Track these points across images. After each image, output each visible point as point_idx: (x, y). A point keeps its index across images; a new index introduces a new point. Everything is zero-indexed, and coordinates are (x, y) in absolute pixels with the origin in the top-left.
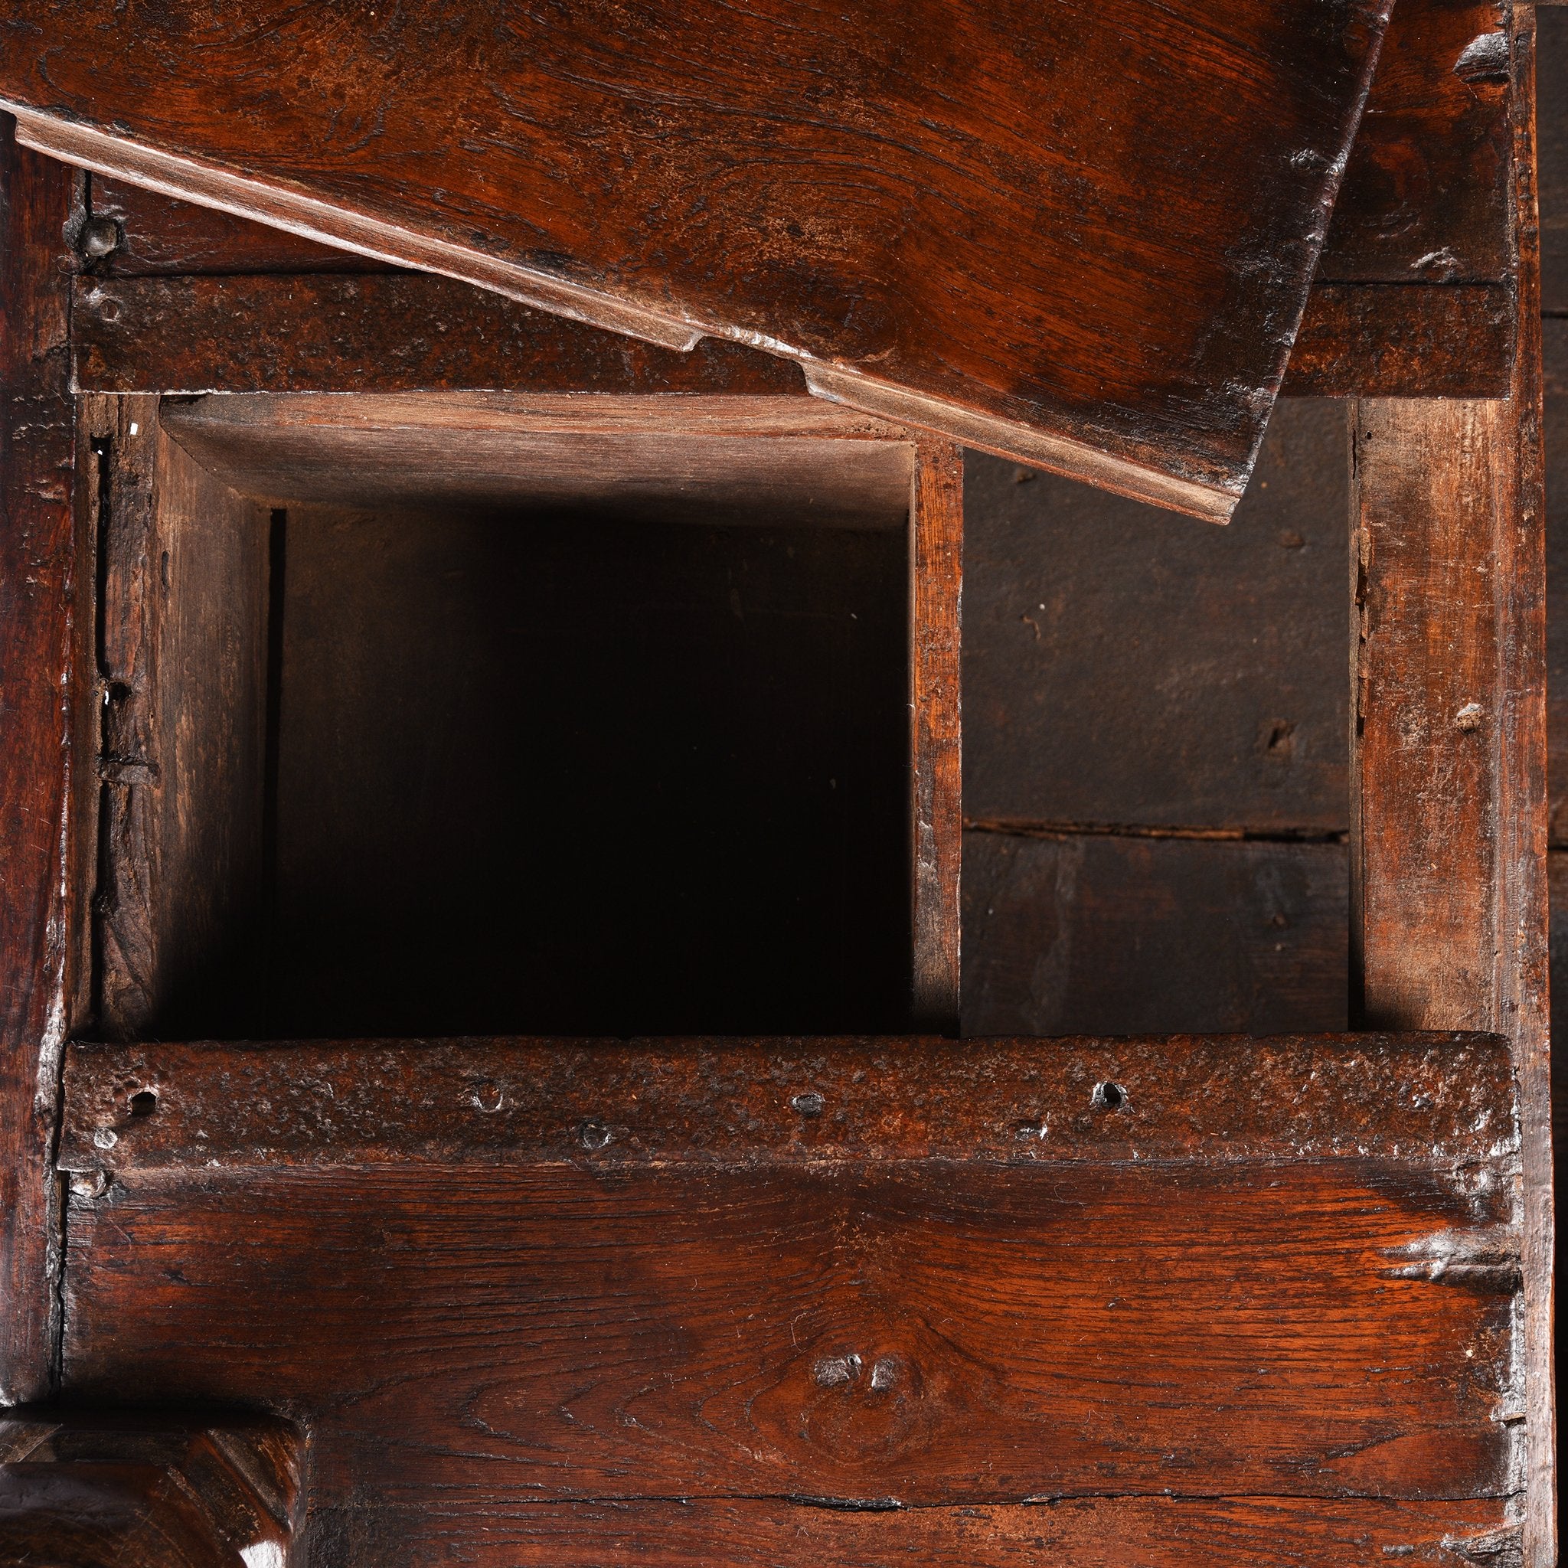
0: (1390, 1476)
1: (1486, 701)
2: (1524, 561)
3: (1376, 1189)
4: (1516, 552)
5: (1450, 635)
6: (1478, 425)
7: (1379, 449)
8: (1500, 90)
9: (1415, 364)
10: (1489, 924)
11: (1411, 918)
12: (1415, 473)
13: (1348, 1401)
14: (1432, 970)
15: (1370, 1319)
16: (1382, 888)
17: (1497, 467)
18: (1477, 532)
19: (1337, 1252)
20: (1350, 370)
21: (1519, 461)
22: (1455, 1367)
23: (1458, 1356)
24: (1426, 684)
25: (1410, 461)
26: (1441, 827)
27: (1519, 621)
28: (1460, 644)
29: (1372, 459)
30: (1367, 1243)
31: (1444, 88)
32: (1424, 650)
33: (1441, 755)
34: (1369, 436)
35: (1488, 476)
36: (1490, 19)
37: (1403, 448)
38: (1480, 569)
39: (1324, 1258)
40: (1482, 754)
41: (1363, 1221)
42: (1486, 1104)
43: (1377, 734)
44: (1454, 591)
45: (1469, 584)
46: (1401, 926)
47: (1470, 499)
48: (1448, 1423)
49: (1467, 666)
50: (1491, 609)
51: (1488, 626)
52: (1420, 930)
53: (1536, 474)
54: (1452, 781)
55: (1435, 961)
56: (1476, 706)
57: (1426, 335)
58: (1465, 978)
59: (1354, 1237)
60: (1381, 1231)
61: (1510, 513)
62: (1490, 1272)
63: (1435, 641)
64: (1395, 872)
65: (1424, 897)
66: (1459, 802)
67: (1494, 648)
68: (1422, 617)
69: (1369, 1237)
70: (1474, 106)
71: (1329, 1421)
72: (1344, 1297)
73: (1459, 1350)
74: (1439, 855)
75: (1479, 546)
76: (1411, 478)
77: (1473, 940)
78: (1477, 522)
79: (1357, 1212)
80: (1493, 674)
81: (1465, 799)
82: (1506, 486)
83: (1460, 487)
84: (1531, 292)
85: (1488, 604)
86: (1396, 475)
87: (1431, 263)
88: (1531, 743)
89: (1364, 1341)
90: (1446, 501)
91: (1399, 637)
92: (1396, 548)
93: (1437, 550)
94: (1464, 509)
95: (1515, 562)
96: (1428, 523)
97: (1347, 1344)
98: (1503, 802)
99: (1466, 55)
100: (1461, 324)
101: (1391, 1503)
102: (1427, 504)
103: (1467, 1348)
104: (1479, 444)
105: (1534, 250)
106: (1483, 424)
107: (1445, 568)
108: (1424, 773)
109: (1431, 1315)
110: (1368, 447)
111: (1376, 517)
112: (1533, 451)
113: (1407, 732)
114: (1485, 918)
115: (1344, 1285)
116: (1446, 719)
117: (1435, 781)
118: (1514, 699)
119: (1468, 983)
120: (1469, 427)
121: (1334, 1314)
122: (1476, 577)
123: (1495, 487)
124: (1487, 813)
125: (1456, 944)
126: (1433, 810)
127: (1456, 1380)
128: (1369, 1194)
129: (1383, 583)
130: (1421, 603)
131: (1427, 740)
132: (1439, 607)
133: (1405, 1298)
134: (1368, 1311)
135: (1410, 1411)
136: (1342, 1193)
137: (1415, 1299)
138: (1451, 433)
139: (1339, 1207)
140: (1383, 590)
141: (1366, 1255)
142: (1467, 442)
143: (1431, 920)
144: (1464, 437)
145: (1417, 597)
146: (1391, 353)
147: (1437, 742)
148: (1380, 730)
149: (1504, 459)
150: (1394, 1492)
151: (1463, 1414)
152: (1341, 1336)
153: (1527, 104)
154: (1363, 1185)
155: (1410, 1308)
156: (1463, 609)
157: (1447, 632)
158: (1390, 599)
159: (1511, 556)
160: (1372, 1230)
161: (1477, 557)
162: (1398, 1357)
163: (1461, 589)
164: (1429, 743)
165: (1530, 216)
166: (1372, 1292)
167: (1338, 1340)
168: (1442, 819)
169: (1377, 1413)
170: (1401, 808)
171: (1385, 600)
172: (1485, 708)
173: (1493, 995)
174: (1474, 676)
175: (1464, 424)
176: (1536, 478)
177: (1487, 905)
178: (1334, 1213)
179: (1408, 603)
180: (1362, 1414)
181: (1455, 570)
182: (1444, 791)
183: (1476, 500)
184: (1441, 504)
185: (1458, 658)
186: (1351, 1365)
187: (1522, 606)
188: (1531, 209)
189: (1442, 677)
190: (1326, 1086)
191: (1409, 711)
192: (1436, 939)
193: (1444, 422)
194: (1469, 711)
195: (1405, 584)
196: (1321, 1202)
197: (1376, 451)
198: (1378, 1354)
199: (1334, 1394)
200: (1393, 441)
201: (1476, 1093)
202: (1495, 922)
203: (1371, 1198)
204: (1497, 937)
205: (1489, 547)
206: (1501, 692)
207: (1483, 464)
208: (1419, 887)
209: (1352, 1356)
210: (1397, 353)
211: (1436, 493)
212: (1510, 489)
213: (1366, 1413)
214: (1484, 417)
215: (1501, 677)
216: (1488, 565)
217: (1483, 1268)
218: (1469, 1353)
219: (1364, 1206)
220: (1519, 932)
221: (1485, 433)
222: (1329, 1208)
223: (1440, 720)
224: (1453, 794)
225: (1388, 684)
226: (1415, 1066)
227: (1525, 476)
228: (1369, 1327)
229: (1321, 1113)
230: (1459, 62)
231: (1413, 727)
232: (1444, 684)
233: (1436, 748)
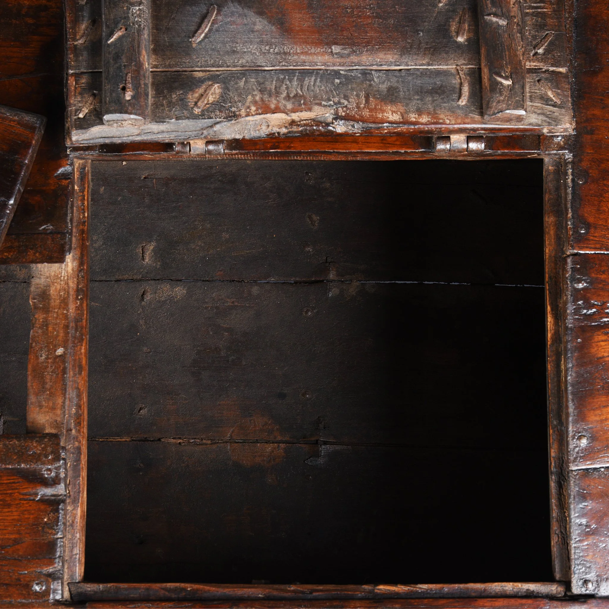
0: (21, 553)
1: (65, 347)
2: (79, 309)
3: (19, 476)
4: (76, 307)
5: (55, 330)
6: (66, 273)
7: (36, 281)
8: (67, 181)
9: (37, 255)
10: (64, 408)
11: (41, 406)
12: (46, 287)
13: (8, 533)
14: (47, 421)
15: (16, 511)
16: (32, 398)
17: (71, 284)
18: (64, 302)
19: (7, 494)
20: (18, 257)
21: (78, 282)
22: (41, 523)
23: (42, 521)
24: (47, 343)
25: (45, 283)
26: (51, 382)
27: (76, 326)
28: (58, 332)
29: (33, 283)
30: (16, 491)
31: (51, 181)
32: (47, 334)
33: (51, 362)
34: (33, 277)
35: (68, 287)
36: (65, 162)
37: (43, 280)
38: (65, 312)
39: (3, 495)
40: (64, 362)
41: (15, 485)
42: (52, 452)
43: (32, 357)
44: (57, 318)
45: (61, 316)
46: (38, 409)
47: (62, 293)
48: (39, 538)
49: (60, 338)
50: (68, 323)
51: (67, 327)
52: (44, 409)
53: (83, 286)
54: (54, 369)
55: (48, 418)
56: (62, 349)
57: (41, 247)
58: (56, 422)
59: (13, 489)
60: (21, 488)
61: (75, 296)
62: (55, 499)
63: (51, 332)
64: (37, 394)
65: (45, 401)
66: (56, 375)
67: (68, 333)
68: (47, 326)
69: (17, 489)
70: (59, 186)
71: (3, 539)
72: (9, 506)
73: (43, 519)
74: (50, 389)
75: (65, 305)
76: (45, 288)
77: (59, 412)
78: (64, 299)
79: (14, 483)
80: (68, 340)
81: (58, 374)
82: (74, 289)
83: (60, 290)
84: (83, 237)
85: (67, 321)
86: (40, 287)
87: (45, 228)
88: (79, 358)
89: (15, 517)
90: (55, 294)
91: (40, 331)
92: (40, 307)
93: (52, 307)
94: (61, 296)
95: (76, 310)
96: (49, 300)
97: (9, 518)
98: (70, 374)
99: (59, 172)
100: (52, 244)
101: (20, 561)
102: (49, 295)
103: (45, 518)
104: (66, 278)
105: (85, 226)
106: (67, 273)
107: (54, 312)
108: (47, 367)
109: (35, 510)
110: (32, 280)
111: (34, 299)
112: (82, 280)
113: (41, 356)
114: (63, 406)
115: (9, 502)
116: (53, 353)
117: (50, 369)
118: (74, 347)
119: (57, 424)
120: (63, 274)
121: (6, 510)
122: (63, 314)
123: (71, 290)
124: (65, 377)
125: (54, 413)
126: (48, 377)
127: (41, 527)
128: (17, 478)
129: (36, 316)
130: (46, 321)
131: (47, 358)
132: (52, 322)
133: (27, 505)
134: (16, 509)
135: (27, 535)
136: (9, 478)
137: (30, 506)
138: (57, 276)
139: (9, 481)
140: (35, 318)
141: (16, 494)
142: (62, 278)
143: (47, 407)
144: (61, 276)
145: (46, 320)
146: (30, 252)
147: (50, 359)
148: (33, 356)
149: (73, 282)
150: (22, 557)
151: (43, 536)
152: (7, 516)
153: (84, 187)
154: (16, 476)
155: (28, 508)
156: (59, 323)
157: (54, 329)
158: (37, 321)
159: (75, 308)
160: (18, 487)
161: (64, 309)
162: (25, 521)
163: (59, 318)
164: (48, 359)
165: (84, 217)
166: (17, 504)
167: (6, 517)
168: (51, 379)
169: (17, 536)
170: (39, 377)
171: (36, 321)
172: (65, 349)
173: (65, 427)
174: (62, 341)
175: (62, 273)
176: (83, 287)
177: (64, 402)
178: (7, 483)
179: (43, 321)
180: (13, 537)
181: (57, 312)
182: (52, 372)
183: (64, 294)
184: (53, 295)
185: (57, 336)
186: (10, 524)
187: (77, 322)
188: (84, 215)
189: (52, 341)
190: (4, 448)
191: (42, 351)
192: (48, 412)
193: (55, 272)
194: (60, 351)
195: (42, 316)
196: (3, 480)
197: (35, 281)
198: (18, 520)
199: (5, 531)
200: (40, 278)
201: (49, 449)
202: (66, 407)
203: (18, 479)
204: (66, 411)
205: (68, 306)
206: (70, 345)
207: (67, 284)
208: (43, 398)
209: (11, 521)
210: (32, 252)
211: (52, 291)
212: (75, 290)
213: (14, 536)
214: (67, 271)
215: (70, 341)
216: (68, 311)
217: (53, 498)
218: (45, 520)
219: (16, 481)
220: (73, 410)
221: (68, 275)
222: (5, 482)
223: (51, 353)
224: (55, 373)
225: (36, 344)
226: (31, 443)
227: (80, 287)
228: (15, 513)
229: (3, 456)
230: (56, 175)
231: (43, 355)
232: (53, 343)
233: (50, 361)
